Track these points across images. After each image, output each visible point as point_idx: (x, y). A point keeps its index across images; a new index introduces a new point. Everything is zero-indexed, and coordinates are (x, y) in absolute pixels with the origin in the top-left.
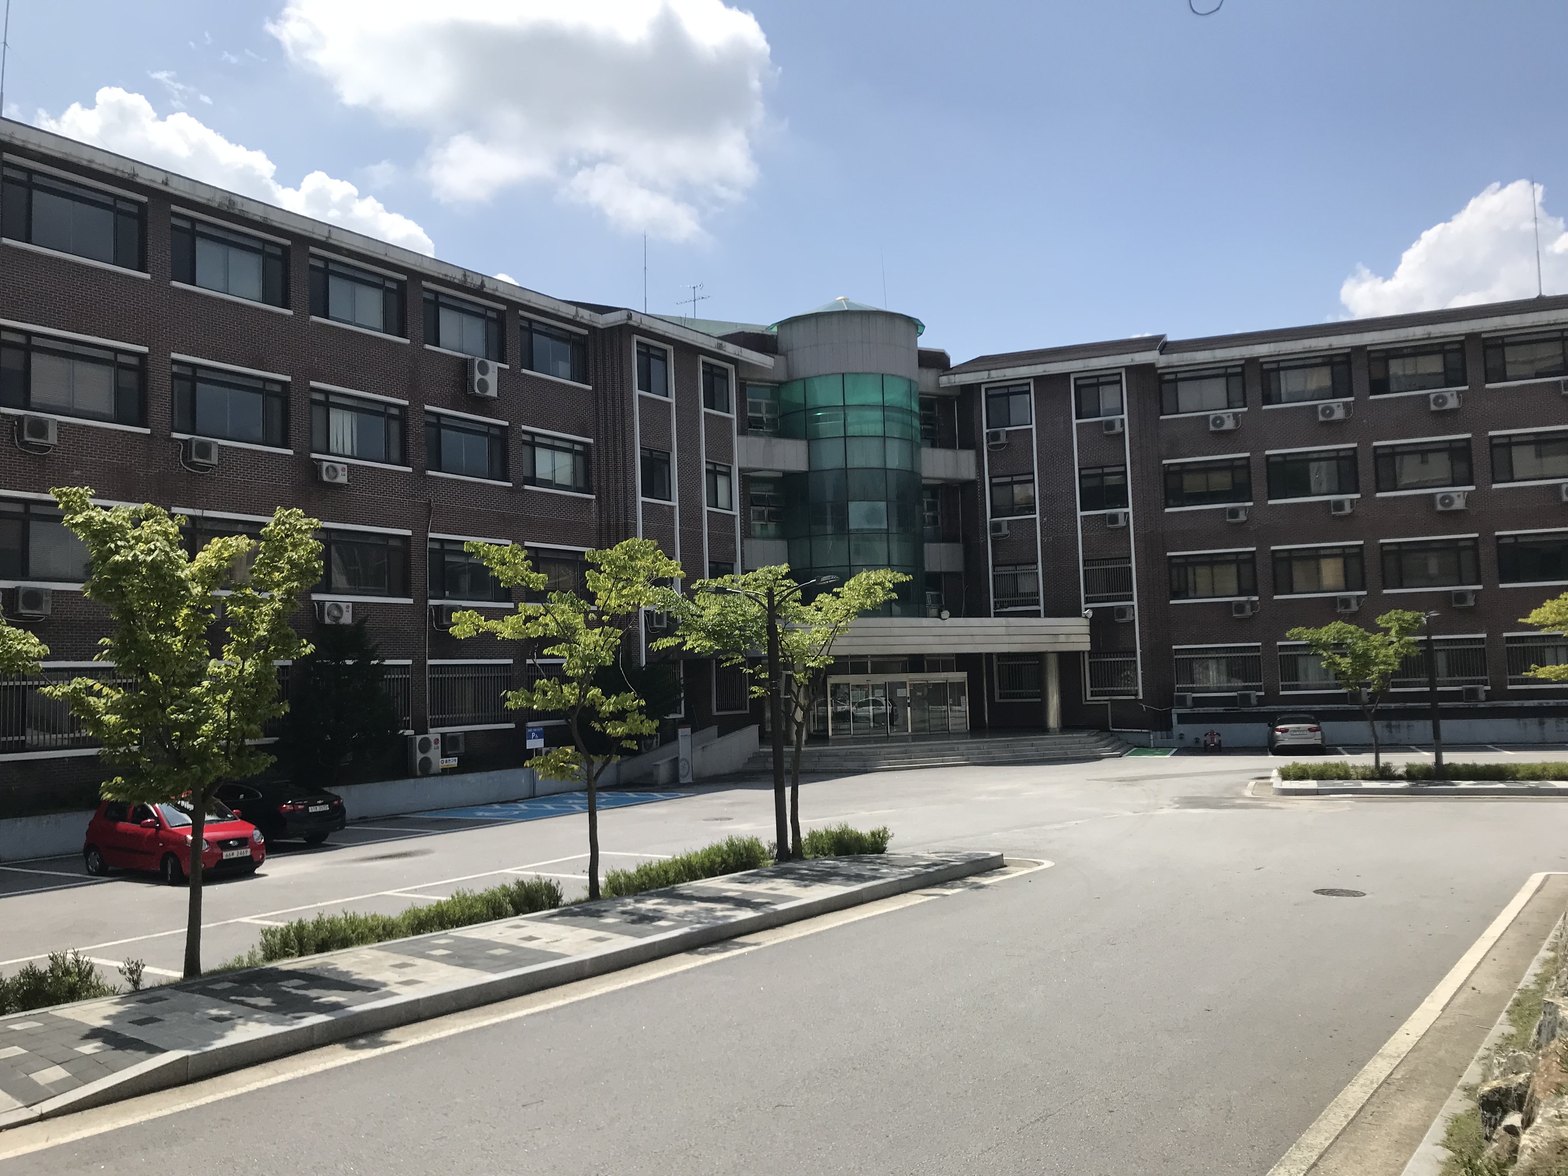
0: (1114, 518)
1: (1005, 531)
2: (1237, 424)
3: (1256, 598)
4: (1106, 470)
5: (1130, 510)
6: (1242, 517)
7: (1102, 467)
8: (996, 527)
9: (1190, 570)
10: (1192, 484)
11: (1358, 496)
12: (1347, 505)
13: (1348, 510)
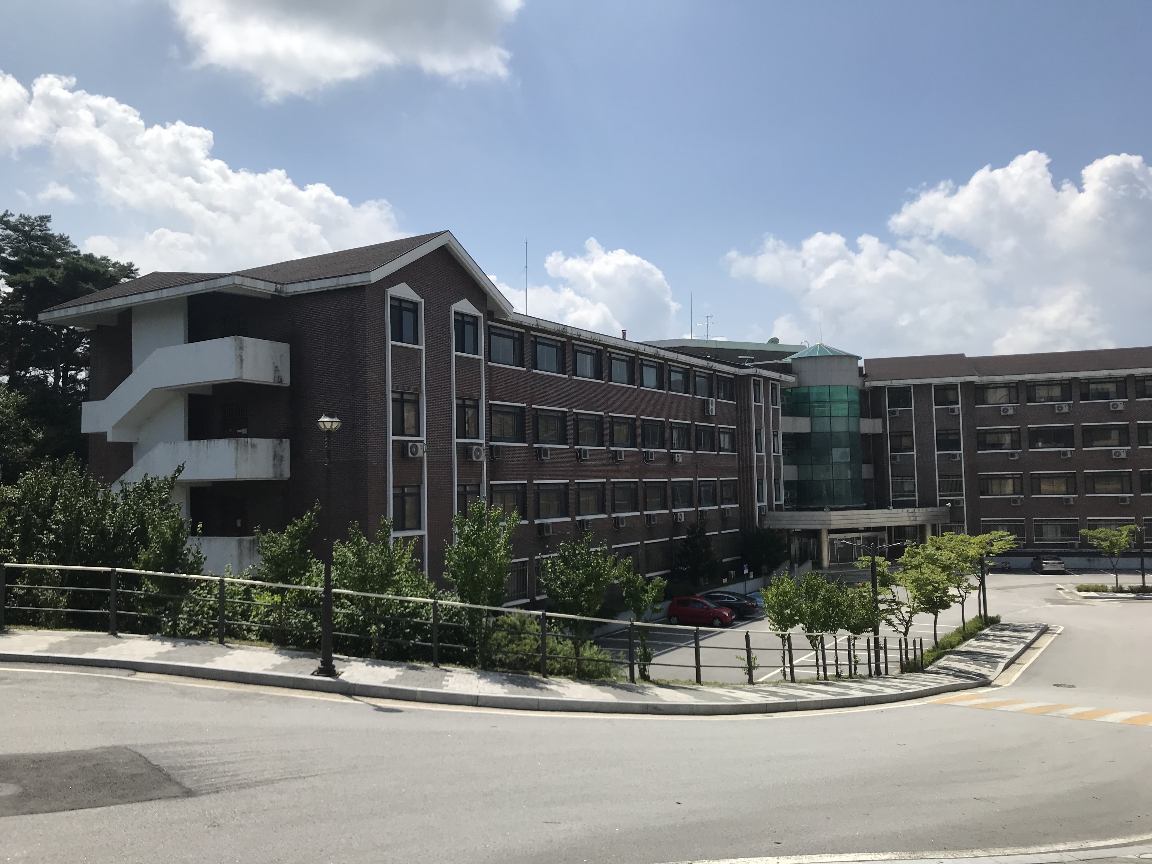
0: (954, 456)
1: (898, 460)
2: (1014, 412)
3: (1023, 497)
4: (950, 432)
5: (962, 452)
6: (1017, 457)
7: (947, 430)
8: (894, 458)
9: (989, 481)
10: (990, 439)
11: (1074, 449)
12: (1069, 453)
13: (1069, 456)
